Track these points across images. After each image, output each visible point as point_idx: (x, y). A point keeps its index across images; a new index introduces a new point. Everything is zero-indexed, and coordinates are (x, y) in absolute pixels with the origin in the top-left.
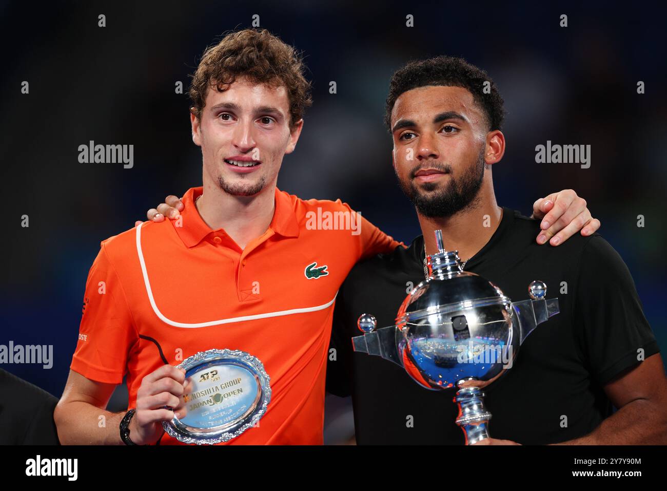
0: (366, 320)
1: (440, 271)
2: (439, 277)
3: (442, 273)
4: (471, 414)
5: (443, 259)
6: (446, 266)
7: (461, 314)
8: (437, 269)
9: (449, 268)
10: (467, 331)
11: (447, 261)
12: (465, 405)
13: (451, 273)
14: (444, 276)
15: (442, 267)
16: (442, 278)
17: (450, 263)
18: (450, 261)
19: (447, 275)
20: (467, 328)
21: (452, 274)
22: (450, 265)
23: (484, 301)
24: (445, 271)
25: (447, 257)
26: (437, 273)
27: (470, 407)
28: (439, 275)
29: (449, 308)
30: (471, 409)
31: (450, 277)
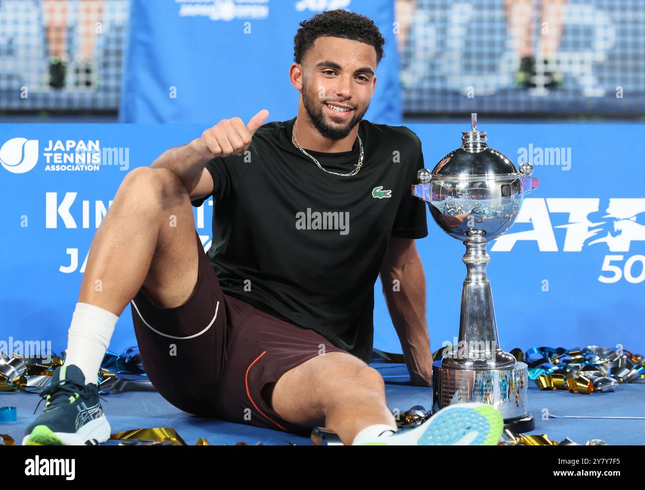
1: (471, 145)
2: (470, 150)
3: (473, 147)
4: (476, 257)
5: (475, 137)
6: (477, 143)
8: (469, 143)
9: (479, 145)
11: (478, 139)
12: (473, 249)
13: (480, 148)
14: (474, 150)
15: (473, 143)
16: (472, 151)
17: (481, 141)
19: (476, 150)
21: (480, 150)
22: (480, 143)
24: (475, 146)
25: (478, 136)
27: (476, 251)
28: (470, 148)
29: (474, 178)
30: (477, 253)
31: (478, 151)
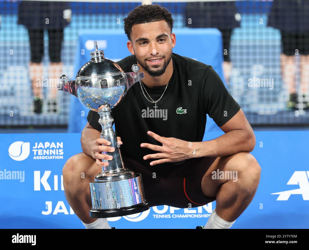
0: (64, 77)
1: (96, 59)
4: (106, 119)
5: (97, 54)
6: (99, 57)
7: (105, 79)
8: (95, 58)
9: (100, 58)
10: (107, 86)
11: (99, 55)
12: (104, 115)
13: (101, 60)
14: (98, 61)
15: (97, 57)
16: (97, 62)
17: (101, 56)
18: (100, 55)
20: (107, 85)
22: (101, 57)
23: (115, 74)
24: (98, 59)
25: (99, 53)
26: (94, 60)
28: (95, 60)
29: (100, 76)
30: (106, 117)
31: (100, 62)
